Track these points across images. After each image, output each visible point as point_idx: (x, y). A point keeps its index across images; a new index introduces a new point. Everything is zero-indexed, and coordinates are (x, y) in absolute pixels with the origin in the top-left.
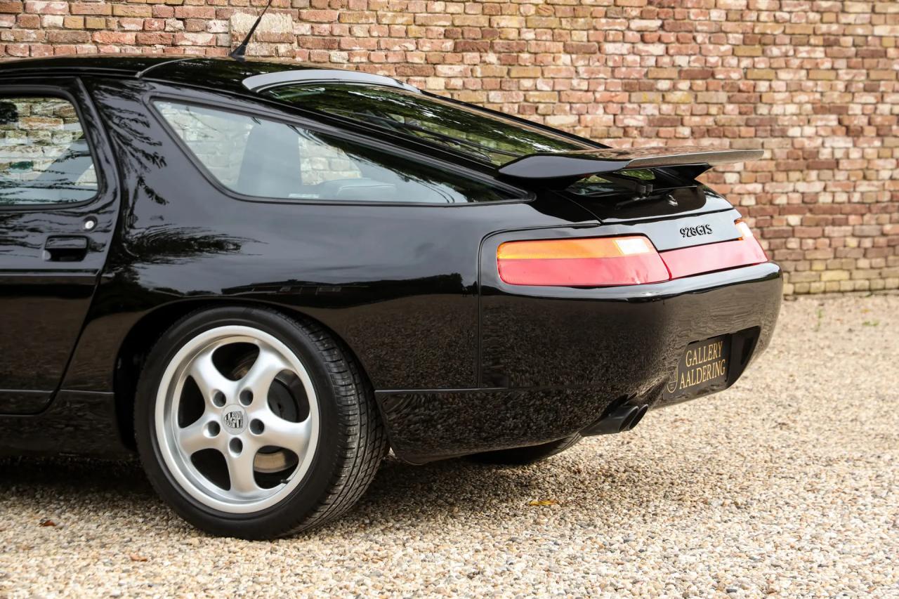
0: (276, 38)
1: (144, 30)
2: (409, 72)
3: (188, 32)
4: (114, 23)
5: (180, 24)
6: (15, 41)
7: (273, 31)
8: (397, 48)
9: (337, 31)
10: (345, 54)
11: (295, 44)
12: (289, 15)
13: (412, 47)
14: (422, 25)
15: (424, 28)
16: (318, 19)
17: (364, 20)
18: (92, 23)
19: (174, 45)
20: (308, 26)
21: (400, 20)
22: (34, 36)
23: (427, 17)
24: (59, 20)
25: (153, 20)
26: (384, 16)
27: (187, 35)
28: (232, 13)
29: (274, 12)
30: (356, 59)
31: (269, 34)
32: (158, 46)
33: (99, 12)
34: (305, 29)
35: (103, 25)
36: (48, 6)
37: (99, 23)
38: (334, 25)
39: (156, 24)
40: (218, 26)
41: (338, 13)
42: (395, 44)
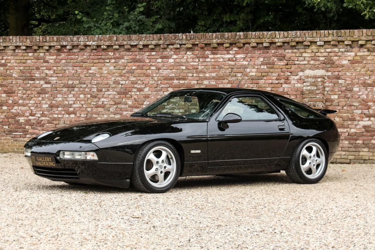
0: (318, 77)
1: (278, 76)
2: (367, 85)
3: (292, 76)
4: (270, 74)
5: (290, 74)
6: (242, 80)
7: (317, 75)
8: (362, 78)
9: (340, 74)
10: (344, 81)
11: (326, 78)
12: (324, 70)
13: (367, 78)
14: (371, 71)
15: (372, 72)
16: (334, 71)
17: (350, 71)
18: (263, 74)
19: (288, 79)
20: (330, 73)
21: (363, 70)
22: (247, 78)
23: (373, 69)
24: (254, 74)
25: (281, 73)
26: (357, 69)
27: (291, 77)
28: (306, 70)
29: (319, 69)
30: (348, 82)
31: (316, 76)
32: (283, 80)
33: (265, 71)
34: (329, 74)
35: (266, 75)
36: (251, 70)
37: (266, 74)
38: (339, 72)
39: (282, 74)
40: (301, 74)
41: (341, 69)
42: (361, 77)
